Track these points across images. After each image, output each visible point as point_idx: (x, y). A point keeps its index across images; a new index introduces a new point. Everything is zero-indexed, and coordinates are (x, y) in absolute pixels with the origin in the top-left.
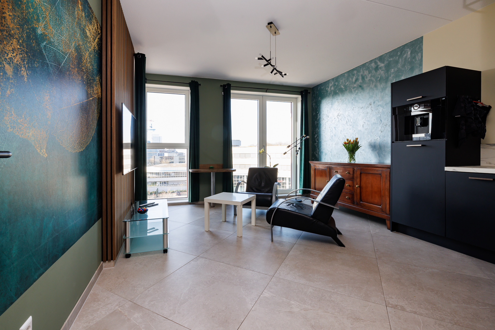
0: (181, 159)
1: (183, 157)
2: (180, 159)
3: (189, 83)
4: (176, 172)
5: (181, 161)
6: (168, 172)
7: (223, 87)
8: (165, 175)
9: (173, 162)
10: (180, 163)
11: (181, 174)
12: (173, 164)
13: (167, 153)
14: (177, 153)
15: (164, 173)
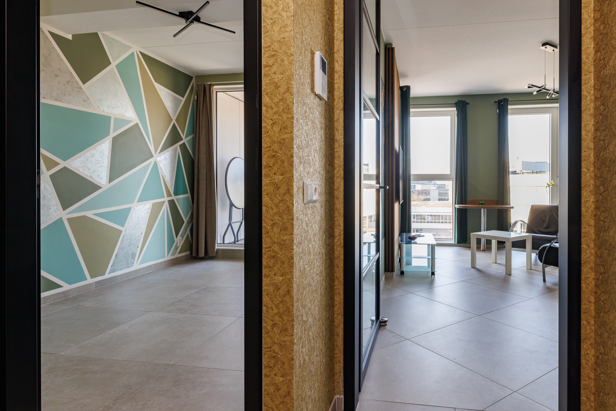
0: (443, 195)
1: (445, 192)
2: (440, 194)
3: (455, 103)
4: (435, 215)
5: (443, 198)
6: (422, 214)
7: (498, 103)
8: (417, 219)
9: (428, 200)
10: (440, 201)
11: (442, 219)
12: (429, 202)
13: (421, 185)
14: (435, 184)
15: (416, 215)
